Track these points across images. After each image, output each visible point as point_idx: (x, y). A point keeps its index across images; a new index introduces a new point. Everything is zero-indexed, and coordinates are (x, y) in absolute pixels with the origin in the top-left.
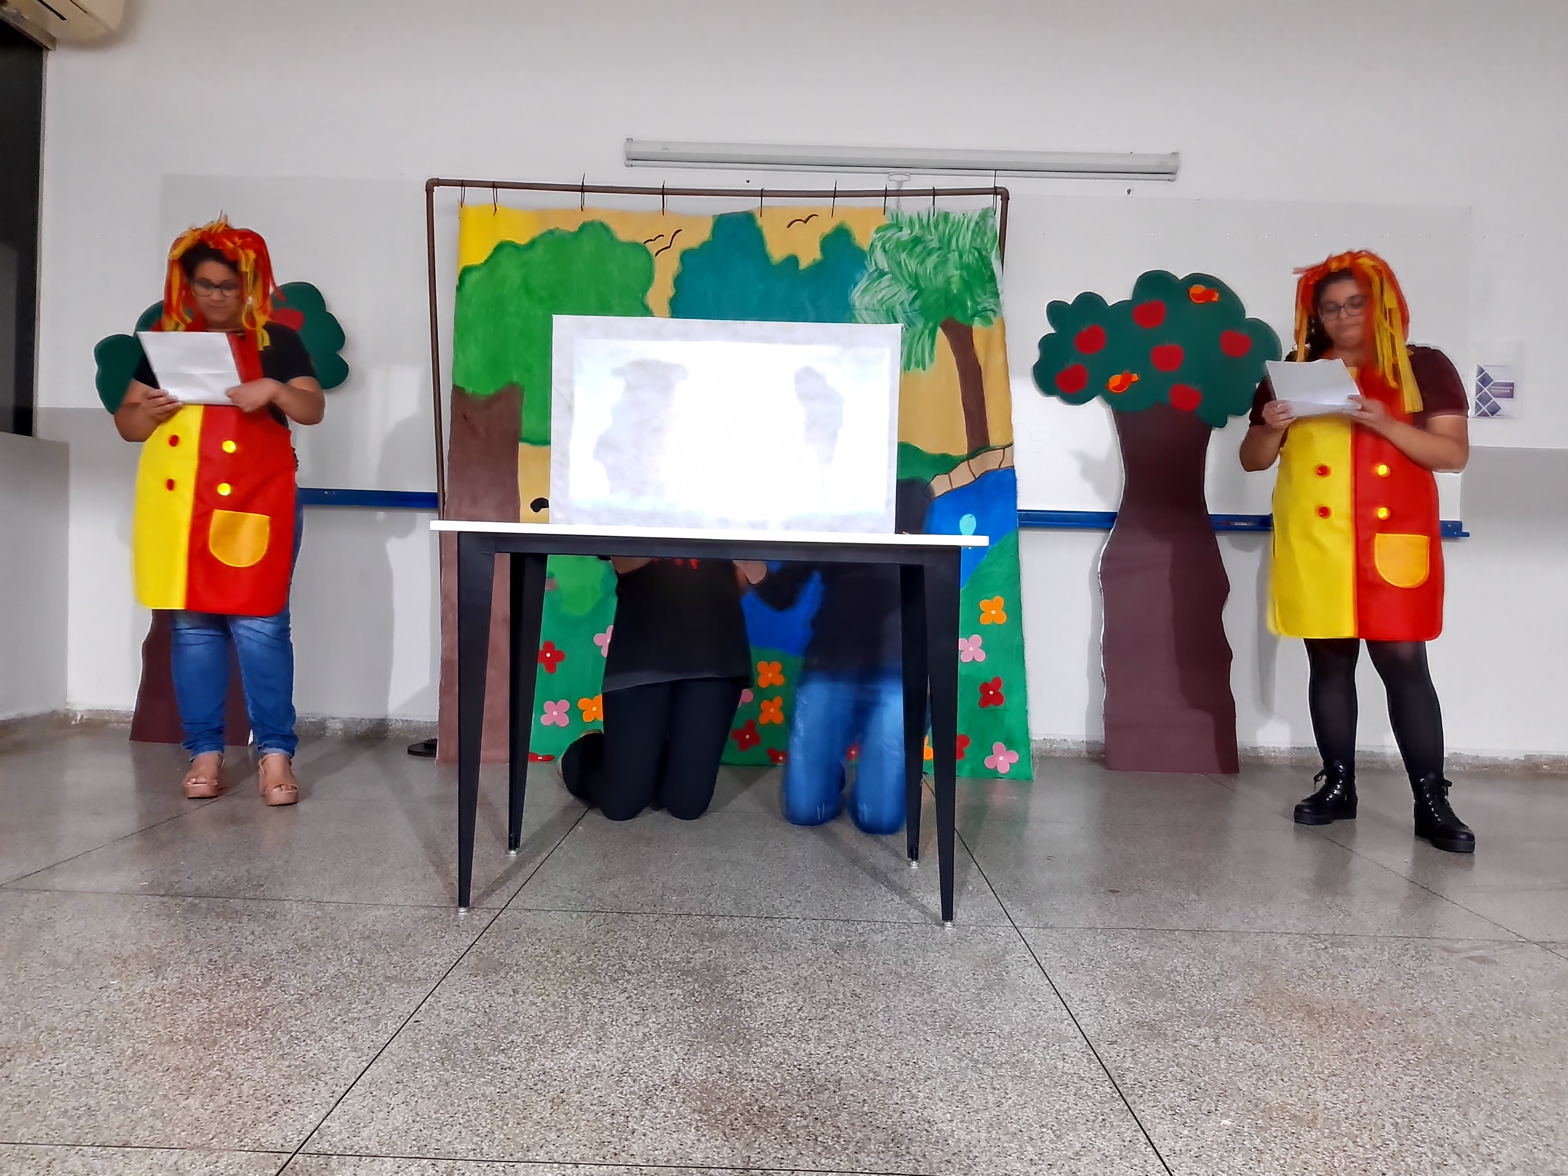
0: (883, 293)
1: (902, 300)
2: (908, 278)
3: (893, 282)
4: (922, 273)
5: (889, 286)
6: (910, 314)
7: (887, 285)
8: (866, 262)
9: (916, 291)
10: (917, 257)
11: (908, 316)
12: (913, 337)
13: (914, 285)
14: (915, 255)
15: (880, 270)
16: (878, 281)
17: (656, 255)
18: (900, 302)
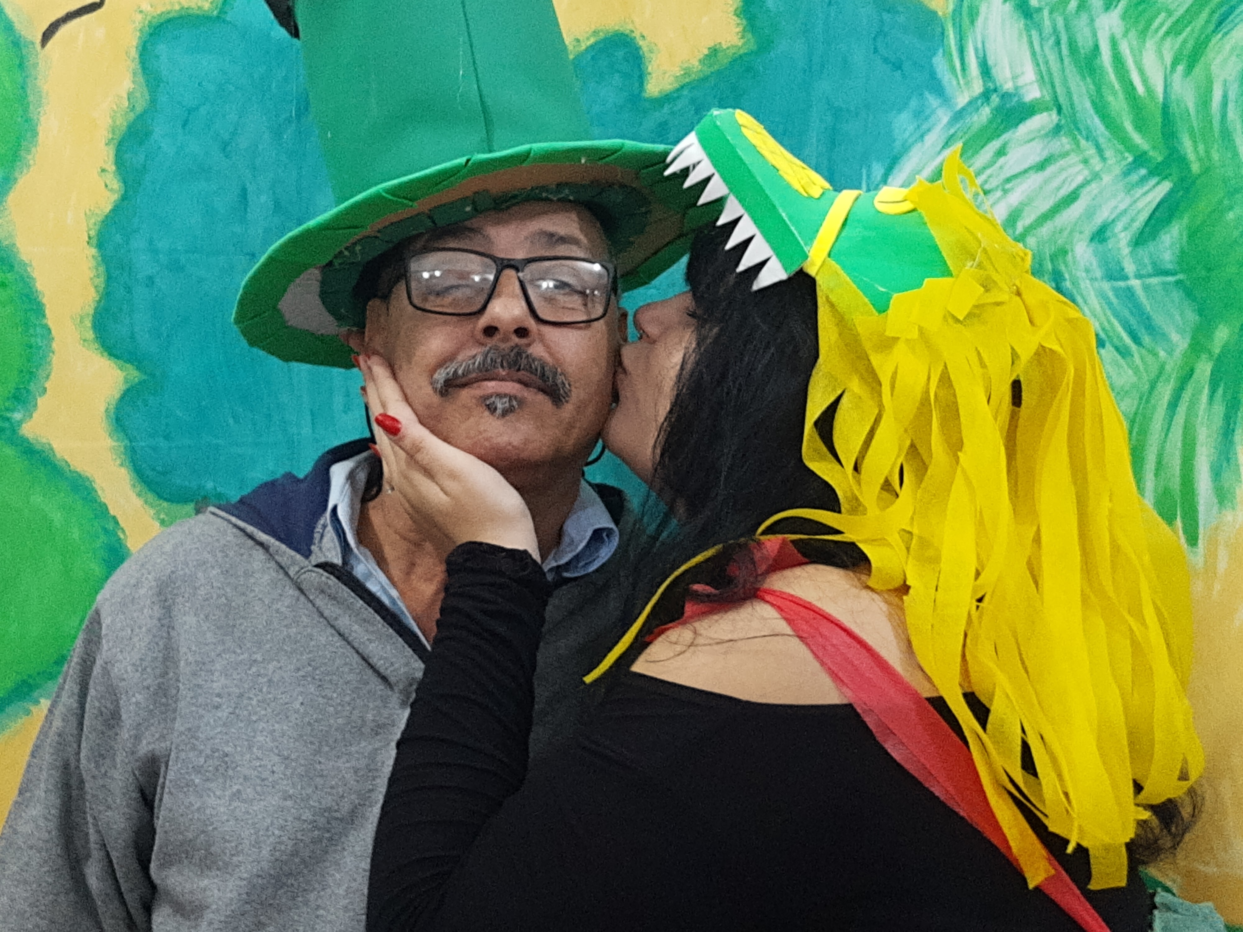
0: (1014, 198)
1: (1099, 220)
2: (1129, 126)
3: (1064, 142)
4: (1191, 103)
5: (1041, 166)
6: (1135, 283)
7: (1035, 158)
8: (939, 62)
9: (1166, 187)
10: (1174, 30)
11: (1129, 293)
12: (1153, 386)
13: (1158, 157)
14: (1162, 23)
15: (1005, 96)
16: (995, 144)
17: (47, 35)
18: (1090, 229)
